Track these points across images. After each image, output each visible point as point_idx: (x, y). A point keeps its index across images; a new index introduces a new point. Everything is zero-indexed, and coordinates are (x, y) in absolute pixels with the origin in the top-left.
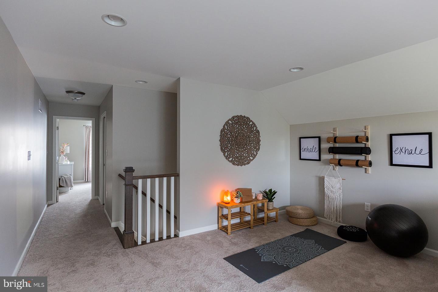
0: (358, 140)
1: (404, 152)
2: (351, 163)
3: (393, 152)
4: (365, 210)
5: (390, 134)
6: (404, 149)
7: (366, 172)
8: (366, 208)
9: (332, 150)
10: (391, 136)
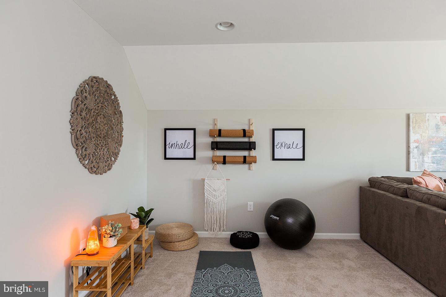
0: (246, 133)
1: (284, 146)
2: (238, 160)
3: (275, 147)
4: (249, 210)
5: (273, 129)
6: (284, 143)
7: (250, 169)
8: (249, 207)
9: (215, 146)
10: (274, 130)
